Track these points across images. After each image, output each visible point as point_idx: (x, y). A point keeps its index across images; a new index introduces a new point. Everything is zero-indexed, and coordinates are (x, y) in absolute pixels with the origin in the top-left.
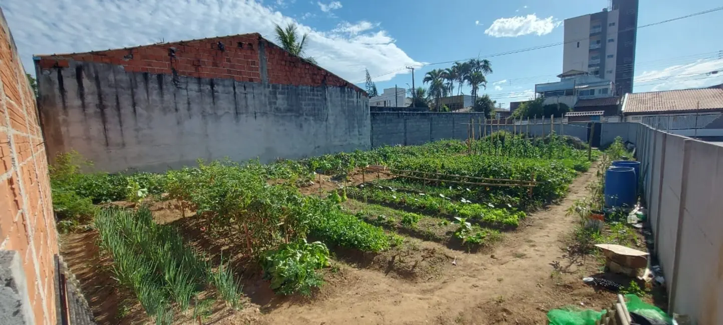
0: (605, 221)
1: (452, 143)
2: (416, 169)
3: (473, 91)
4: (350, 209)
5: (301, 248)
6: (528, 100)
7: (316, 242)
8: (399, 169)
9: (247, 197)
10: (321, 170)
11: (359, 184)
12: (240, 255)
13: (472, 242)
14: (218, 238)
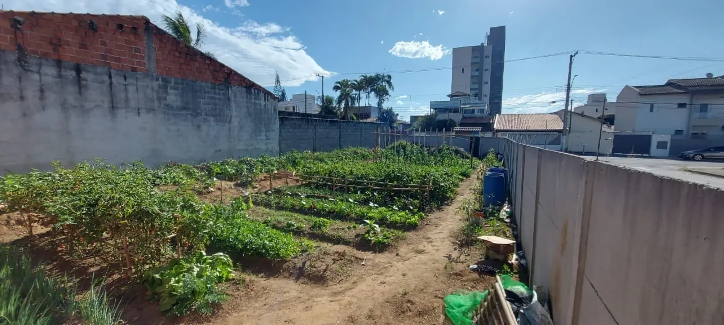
0: (484, 217)
1: (360, 150)
2: (325, 175)
3: (378, 103)
4: (256, 216)
5: (198, 261)
6: (424, 115)
7: (217, 254)
8: (308, 175)
9: (127, 205)
10: (222, 176)
11: (267, 190)
12: (116, 277)
13: (380, 243)
14: (85, 259)
